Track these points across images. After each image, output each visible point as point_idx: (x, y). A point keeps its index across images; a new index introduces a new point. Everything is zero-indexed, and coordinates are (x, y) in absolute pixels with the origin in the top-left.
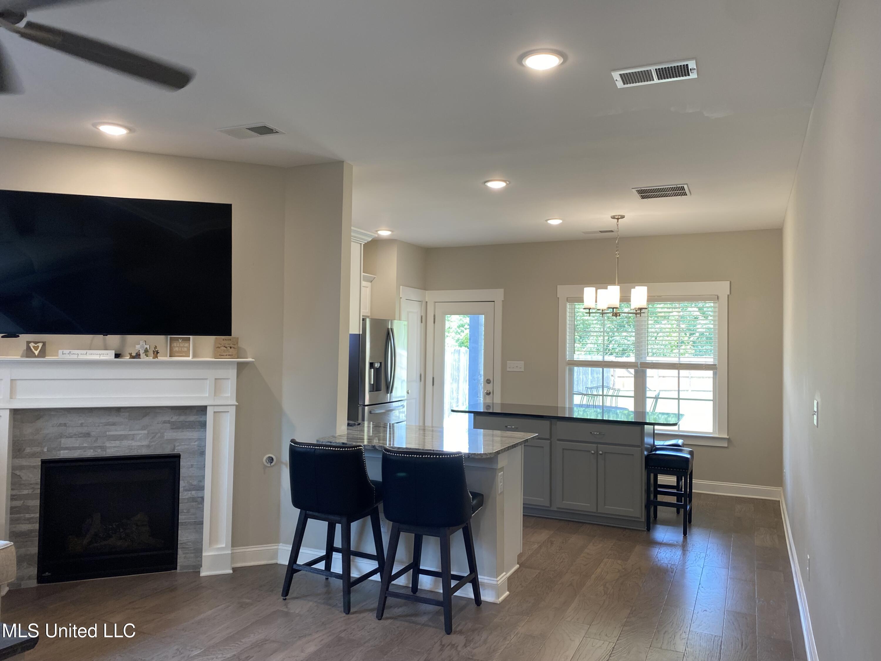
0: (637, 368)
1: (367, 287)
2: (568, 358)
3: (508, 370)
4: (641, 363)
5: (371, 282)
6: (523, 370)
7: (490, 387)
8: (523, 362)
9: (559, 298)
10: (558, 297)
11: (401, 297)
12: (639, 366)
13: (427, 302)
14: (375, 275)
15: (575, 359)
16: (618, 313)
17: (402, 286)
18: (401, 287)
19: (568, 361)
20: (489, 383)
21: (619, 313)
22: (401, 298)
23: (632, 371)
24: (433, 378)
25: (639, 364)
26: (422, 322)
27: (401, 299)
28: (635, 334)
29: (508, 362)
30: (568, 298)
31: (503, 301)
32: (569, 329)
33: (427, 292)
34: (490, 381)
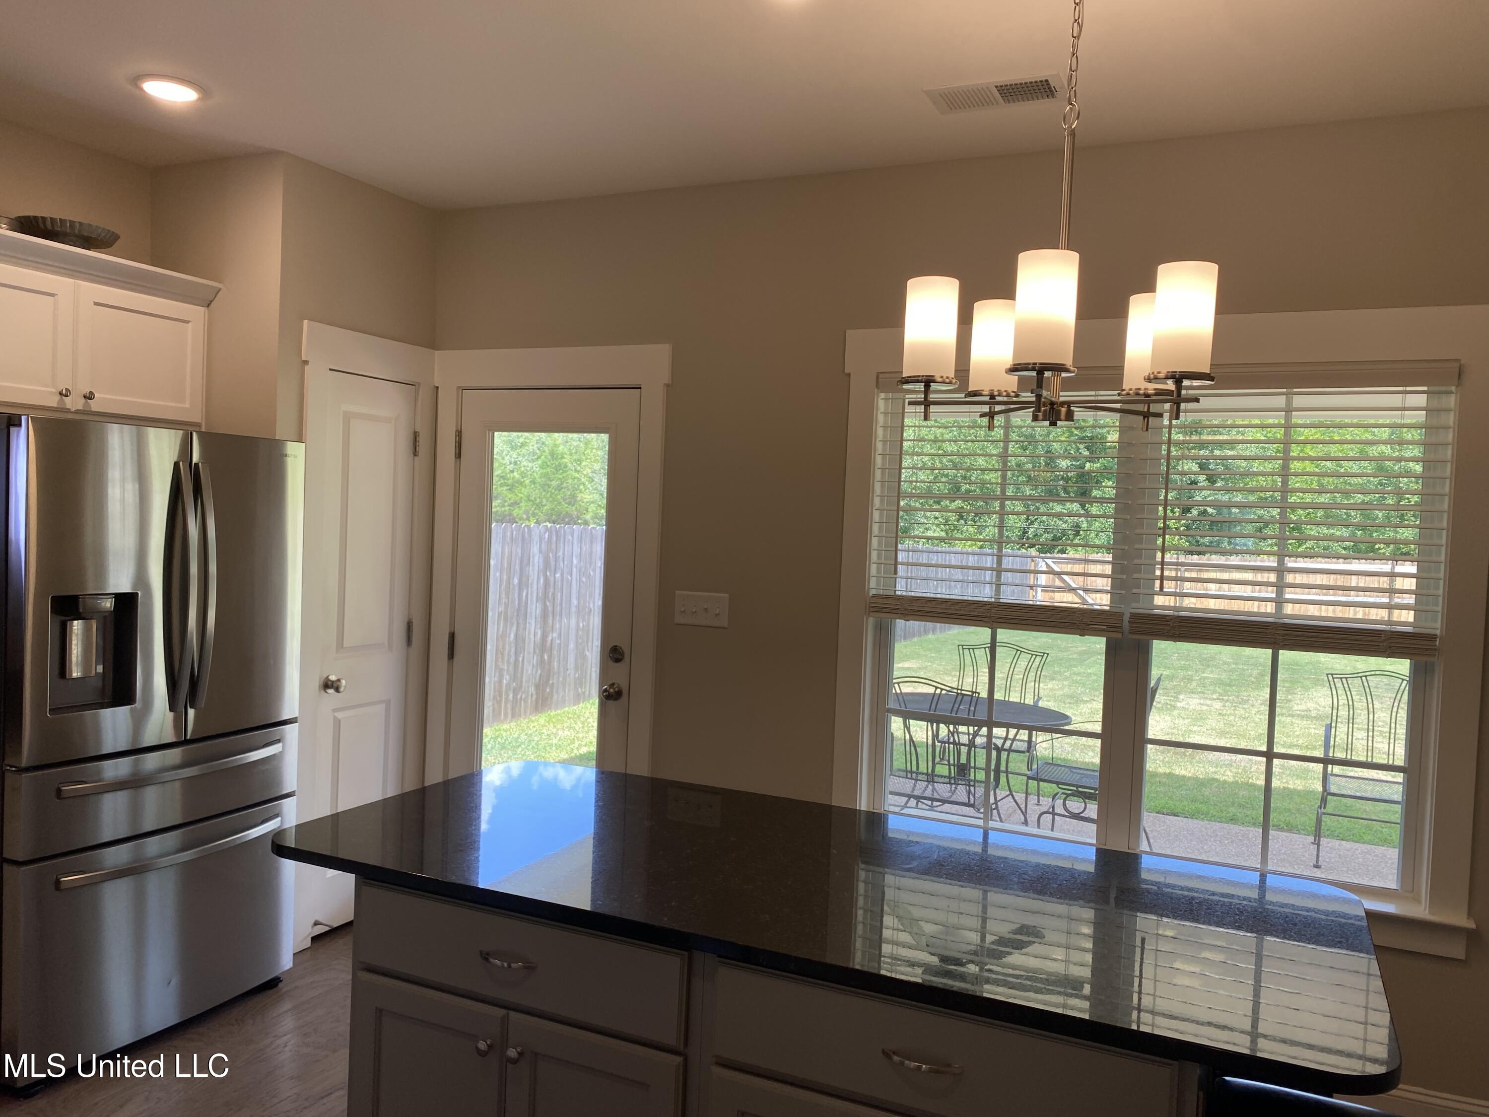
0: (1119, 636)
1: (188, 322)
2: (874, 586)
3: (679, 619)
4: (1136, 618)
5: (208, 306)
6: (725, 624)
7: (619, 672)
8: (726, 595)
9: (849, 375)
10: (846, 371)
11: (303, 359)
12: (1126, 625)
13: (437, 388)
14: (220, 282)
15: (898, 593)
16: (1063, 404)
17: (309, 319)
18: (306, 322)
19: (874, 596)
20: (618, 660)
21: (1068, 404)
22: (306, 362)
23: (1099, 644)
24: (452, 636)
25: (1126, 618)
26: (415, 453)
27: (306, 367)
28: (1116, 509)
29: (677, 592)
30: (881, 376)
31: (667, 386)
32: (882, 487)
33: (438, 355)
34: (622, 654)
